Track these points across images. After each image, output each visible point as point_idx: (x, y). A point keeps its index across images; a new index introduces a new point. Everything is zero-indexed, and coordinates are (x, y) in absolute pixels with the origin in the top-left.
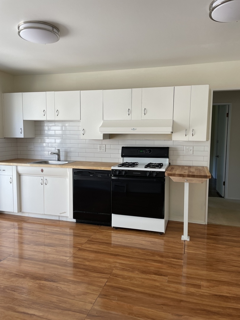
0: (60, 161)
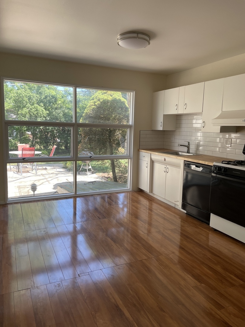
0: (189, 153)
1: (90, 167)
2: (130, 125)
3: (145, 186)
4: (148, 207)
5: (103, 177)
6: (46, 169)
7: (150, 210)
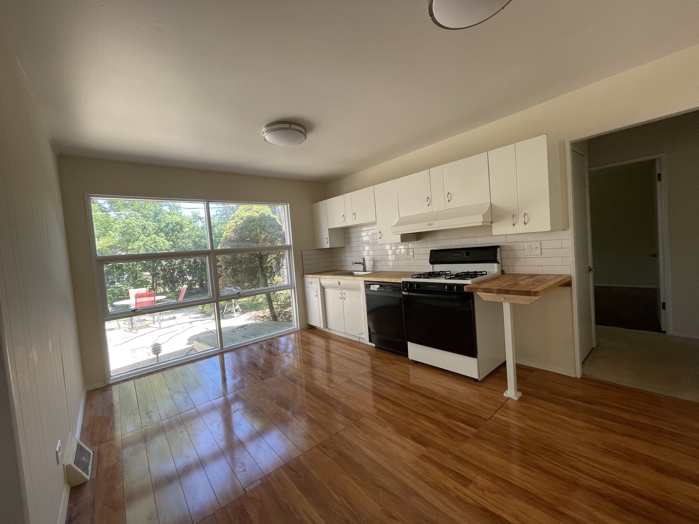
0: (366, 271)
1: (238, 307)
2: (287, 245)
3: (316, 320)
4: (324, 347)
5: (256, 317)
6: (174, 318)
7: (328, 351)
